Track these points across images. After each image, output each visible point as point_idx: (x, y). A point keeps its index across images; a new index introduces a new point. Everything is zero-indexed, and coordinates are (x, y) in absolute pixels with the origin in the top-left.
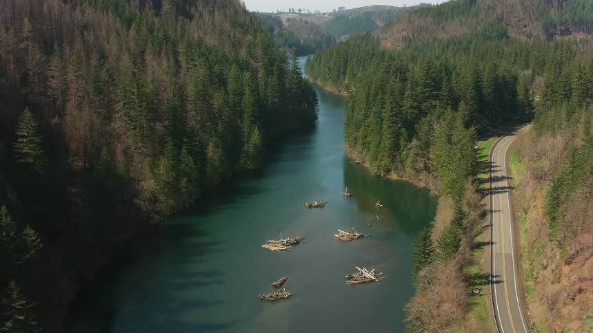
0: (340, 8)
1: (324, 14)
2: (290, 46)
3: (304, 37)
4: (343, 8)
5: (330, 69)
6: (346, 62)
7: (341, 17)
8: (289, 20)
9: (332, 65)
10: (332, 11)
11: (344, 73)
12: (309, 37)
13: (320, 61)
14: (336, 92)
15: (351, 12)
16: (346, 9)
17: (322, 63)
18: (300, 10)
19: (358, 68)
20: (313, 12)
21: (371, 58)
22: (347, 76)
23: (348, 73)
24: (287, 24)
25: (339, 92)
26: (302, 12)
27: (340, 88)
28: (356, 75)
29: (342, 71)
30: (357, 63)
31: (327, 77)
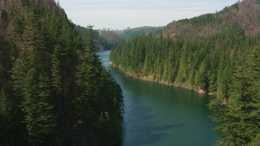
0: (128, 28)
1: (120, 31)
2: (102, 44)
3: (110, 40)
4: (129, 28)
5: (129, 57)
6: (144, 52)
7: (128, 32)
8: (102, 32)
9: (131, 53)
10: (124, 29)
11: (143, 61)
12: (113, 40)
13: (121, 51)
14: (135, 76)
15: (133, 29)
16: (131, 28)
17: (123, 52)
18: (109, 29)
19: (156, 56)
20: (115, 30)
21: (168, 47)
22: (146, 64)
23: (146, 60)
24: (102, 34)
25: (139, 76)
26: (110, 30)
27: (139, 74)
28: (154, 63)
29: (140, 59)
30: (154, 52)
31: (127, 63)
